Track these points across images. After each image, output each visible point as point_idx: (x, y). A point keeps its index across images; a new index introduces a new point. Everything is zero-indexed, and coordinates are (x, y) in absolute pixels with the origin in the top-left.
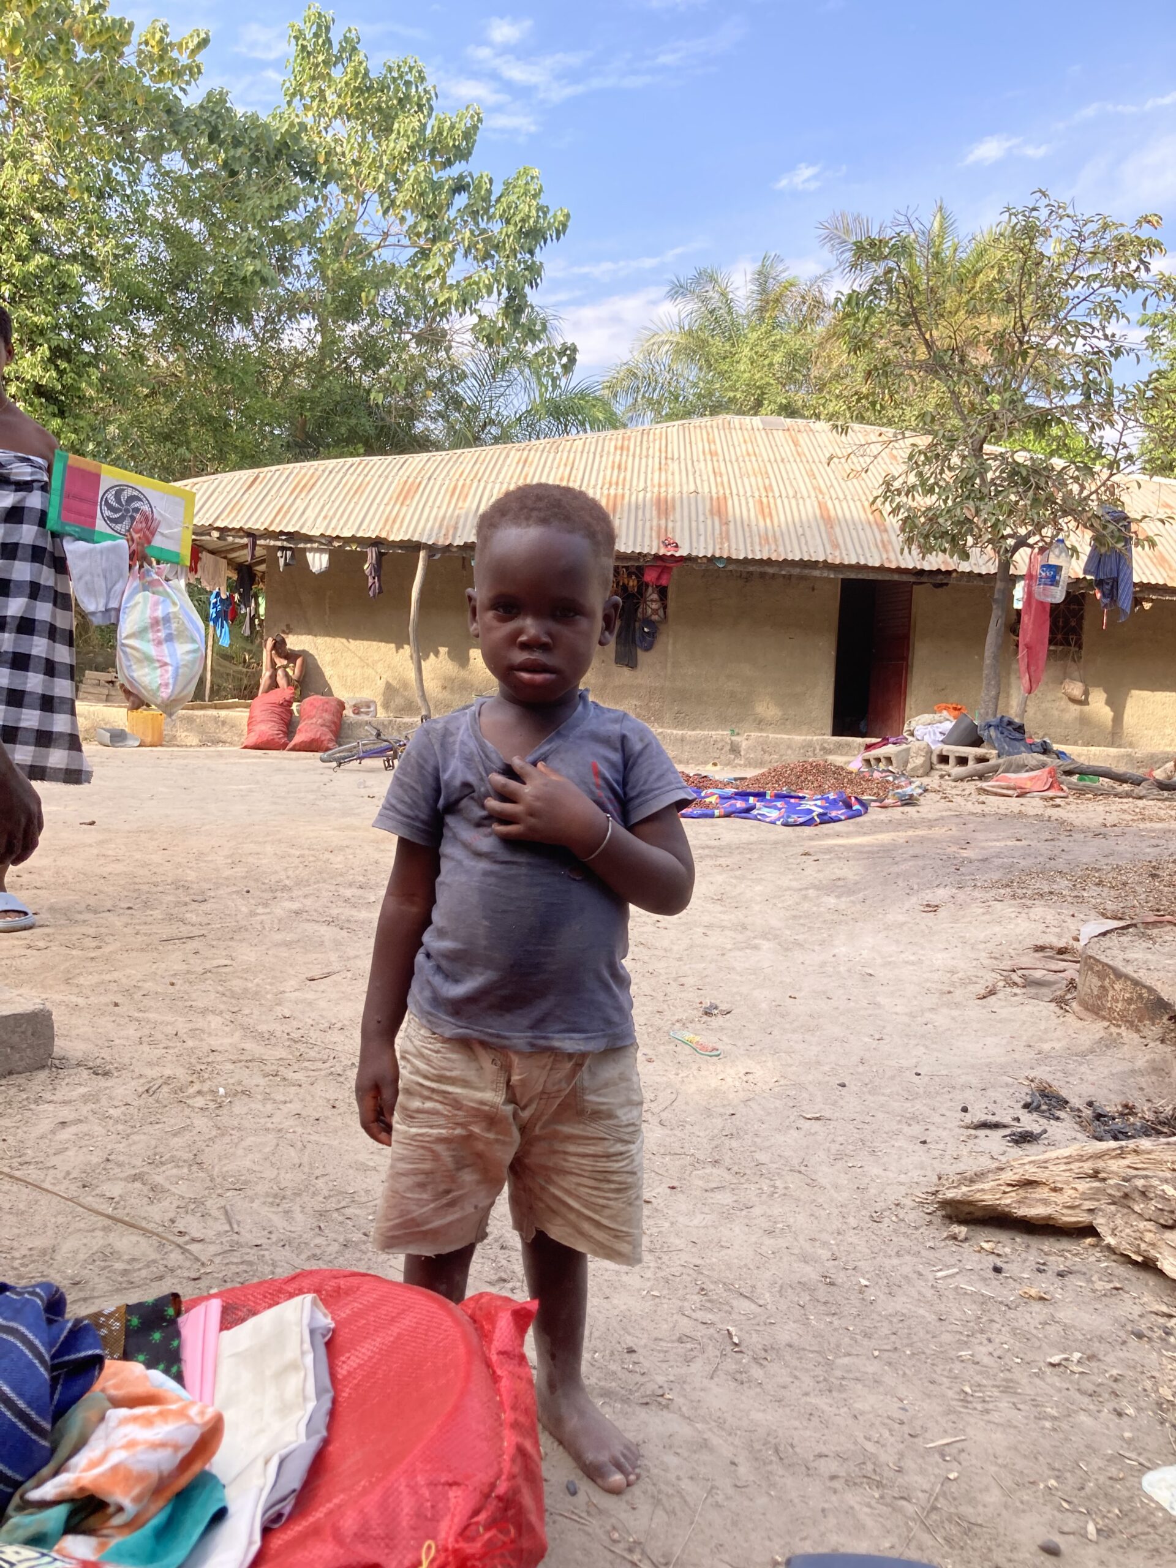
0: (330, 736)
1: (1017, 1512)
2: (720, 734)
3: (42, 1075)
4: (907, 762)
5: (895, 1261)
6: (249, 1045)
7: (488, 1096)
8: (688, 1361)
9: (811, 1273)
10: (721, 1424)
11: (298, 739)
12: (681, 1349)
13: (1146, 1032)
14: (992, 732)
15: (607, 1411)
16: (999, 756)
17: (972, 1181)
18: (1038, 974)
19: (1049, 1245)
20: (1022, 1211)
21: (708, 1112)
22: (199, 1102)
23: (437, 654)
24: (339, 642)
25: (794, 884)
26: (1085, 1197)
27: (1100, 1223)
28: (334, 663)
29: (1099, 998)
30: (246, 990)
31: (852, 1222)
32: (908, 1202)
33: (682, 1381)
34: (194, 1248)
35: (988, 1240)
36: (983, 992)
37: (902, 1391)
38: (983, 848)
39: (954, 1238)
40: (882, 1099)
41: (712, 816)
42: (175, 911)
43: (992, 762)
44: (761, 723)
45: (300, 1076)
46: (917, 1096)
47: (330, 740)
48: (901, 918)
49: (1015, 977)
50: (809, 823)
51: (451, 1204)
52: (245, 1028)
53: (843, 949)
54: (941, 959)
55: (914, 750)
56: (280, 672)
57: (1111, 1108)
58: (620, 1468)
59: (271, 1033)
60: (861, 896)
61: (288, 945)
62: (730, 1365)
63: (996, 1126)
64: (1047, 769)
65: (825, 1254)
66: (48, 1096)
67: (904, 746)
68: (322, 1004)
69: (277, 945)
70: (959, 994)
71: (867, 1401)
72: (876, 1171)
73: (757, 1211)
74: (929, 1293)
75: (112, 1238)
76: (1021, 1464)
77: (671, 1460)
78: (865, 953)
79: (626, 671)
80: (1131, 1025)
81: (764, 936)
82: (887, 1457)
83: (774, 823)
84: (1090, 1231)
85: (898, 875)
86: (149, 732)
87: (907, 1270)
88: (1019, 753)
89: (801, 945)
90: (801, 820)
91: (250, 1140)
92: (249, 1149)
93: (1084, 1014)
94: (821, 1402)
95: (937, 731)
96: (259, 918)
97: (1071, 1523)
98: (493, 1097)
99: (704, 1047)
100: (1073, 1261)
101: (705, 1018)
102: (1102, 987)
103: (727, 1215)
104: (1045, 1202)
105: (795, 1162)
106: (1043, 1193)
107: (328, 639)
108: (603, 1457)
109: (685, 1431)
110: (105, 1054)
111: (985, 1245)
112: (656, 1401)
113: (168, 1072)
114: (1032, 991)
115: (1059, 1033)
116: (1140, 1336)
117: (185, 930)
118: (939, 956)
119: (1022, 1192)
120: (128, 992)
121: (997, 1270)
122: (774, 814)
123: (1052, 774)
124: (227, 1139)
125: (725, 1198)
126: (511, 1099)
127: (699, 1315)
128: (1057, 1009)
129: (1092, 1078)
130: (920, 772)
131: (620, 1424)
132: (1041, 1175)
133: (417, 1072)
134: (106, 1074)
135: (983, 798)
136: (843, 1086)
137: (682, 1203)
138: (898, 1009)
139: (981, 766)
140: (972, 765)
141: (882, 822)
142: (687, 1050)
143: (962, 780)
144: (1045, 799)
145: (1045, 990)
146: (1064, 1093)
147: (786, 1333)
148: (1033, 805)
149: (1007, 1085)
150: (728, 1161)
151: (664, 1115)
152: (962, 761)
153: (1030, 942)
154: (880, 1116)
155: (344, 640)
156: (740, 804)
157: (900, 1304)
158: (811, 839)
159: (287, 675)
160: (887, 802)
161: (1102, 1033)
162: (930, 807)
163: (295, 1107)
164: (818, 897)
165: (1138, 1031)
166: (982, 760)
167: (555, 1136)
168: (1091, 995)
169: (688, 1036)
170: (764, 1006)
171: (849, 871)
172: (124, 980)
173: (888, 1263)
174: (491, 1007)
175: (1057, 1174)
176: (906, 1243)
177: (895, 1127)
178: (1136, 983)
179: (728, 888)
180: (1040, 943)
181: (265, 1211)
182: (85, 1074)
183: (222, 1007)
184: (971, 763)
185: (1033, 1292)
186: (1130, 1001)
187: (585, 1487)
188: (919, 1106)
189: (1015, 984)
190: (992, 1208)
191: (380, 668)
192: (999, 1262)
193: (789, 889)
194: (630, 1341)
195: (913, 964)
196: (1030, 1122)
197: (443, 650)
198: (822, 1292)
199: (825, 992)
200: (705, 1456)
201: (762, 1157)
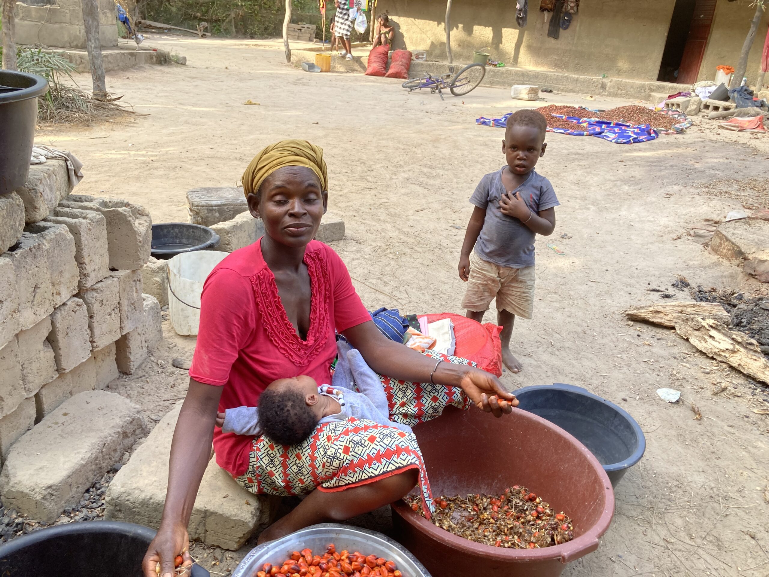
0: (405, 71)
1: (619, 392)
2: (596, 78)
3: (342, 242)
4: (687, 107)
5: (607, 329)
6: (402, 236)
7: (493, 275)
8: (538, 347)
9: (579, 329)
10: (545, 363)
11: (390, 71)
12: (536, 344)
13: (732, 262)
14: (736, 94)
15: (515, 356)
16: (736, 107)
17: (639, 309)
18: (701, 232)
19: (660, 331)
20: (652, 320)
21: (556, 275)
22: (391, 256)
23: (457, 28)
24: (410, 20)
25: (612, 178)
26: (675, 318)
27: (677, 327)
28: (408, 31)
29: (718, 247)
30: (395, 213)
31: (597, 316)
32: (617, 313)
33: (536, 352)
34: (399, 300)
35: (639, 327)
36: (675, 237)
37: (598, 362)
38: (707, 163)
39: (629, 325)
40: (620, 277)
41: (582, 135)
42: (362, 175)
43: (731, 111)
44: (619, 72)
45: (419, 250)
46: (633, 277)
47: (405, 73)
48: (654, 199)
49: (692, 232)
50: (628, 143)
51: (482, 300)
52: (399, 230)
53: (624, 213)
54: (663, 221)
55: (692, 101)
56: (383, 36)
57: (706, 289)
58: (517, 368)
59: (408, 232)
60: (640, 186)
61: (407, 194)
62: (550, 350)
63: (658, 291)
64: (759, 117)
65: (585, 325)
66: (345, 249)
67: (688, 98)
68: (423, 222)
69: (403, 195)
70: (665, 238)
71: (587, 363)
72: (609, 301)
73: (566, 310)
74: (614, 339)
75: (377, 295)
76: (624, 382)
77: (530, 368)
78: (633, 215)
79: (553, 40)
80: (728, 258)
81: (593, 204)
82: (588, 376)
83: (611, 141)
84: (673, 328)
85: (659, 177)
86: (325, 65)
87: (610, 332)
88: (747, 107)
89: (607, 209)
90: (624, 141)
91: (409, 270)
92: (409, 273)
93: (712, 252)
94: (574, 362)
95: (707, 91)
96: (394, 181)
97: (633, 395)
98: (494, 275)
99: (559, 252)
100: (665, 336)
101: (562, 239)
102: (720, 243)
103: (556, 310)
104: (661, 318)
105: (583, 296)
106: (661, 315)
107: (405, 18)
108: (513, 365)
109: (535, 363)
110: (358, 235)
111: (638, 329)
112: (528, 355)
113: (379, 244)
114: (697, 239)
115: (699, 258)
116: (675, 358)
117: (369, 185)
118: (664, 219)
119: (654, 314)
120: (357, 211)
121: (639, 336)
122: (612, 136)
123: (761, 120)
124: (401, 269)
125: (557, 305)
126: (499, 276)
127: (543, 336)
128: (703, 249)
129: (704, 277)
130: (693, 113)
131: (518, 359)
132: (662, 309)
133: (476, 267)
134: (360, 243)
135: (720, 131)
136: (607, 270)
137: (543, 304)
138: (638, 242)
139: (725, 112)
140: (721, 112)
141: (664, 143)
142: (553, 252)
143: (713, 119)
144: (752, 134)
145: (702, 239)
146: (690, 282)
147: (567, 344)
148: (745, 137)
149: (669, 276)
150: (560, 293)
151: (541, 275)
152: (716, 108)
153: (704, 217)
154: (617, 283)
155: (413, 19)
156: (597, 130)
157: (604, 341)
158: (627, 152)
159: (386, 37)
160: (670, 131)
161: (716, 260)
162: (691, 135)
163: (420, 260)
164: (621, 185)
165: (730, 261)
166: (727, 109)
167: (510, 286)
168: (716, 245)
169: (554, 246)
170: (585, 236)
171: (637, 172)
172: (354, 206)
173: (604, 330)
174: (496, 255)
175: (668, 310)
176: (612, 324)
177: (621, 287)
178: (733, 243)
179: (583, 178)
180: (708, 218)
181: (416, 292)
182: (354, 242)
183: (389, 220)
184: (720, 110)
185: (647, 343)
186: (729, 250)
187: (507, 371)
188: (633, 281)
189: (690, 235)
190: (644, 318)
191: (429, 34)
192: (640, 334)
193: (609, 180)
194: (522, 340)
195: (651, 222)
196: (671, 291)
197: (461, 26)
198: (581, 335)
199: (611, 232)
200: (539, 369)
201: (572, 293)
